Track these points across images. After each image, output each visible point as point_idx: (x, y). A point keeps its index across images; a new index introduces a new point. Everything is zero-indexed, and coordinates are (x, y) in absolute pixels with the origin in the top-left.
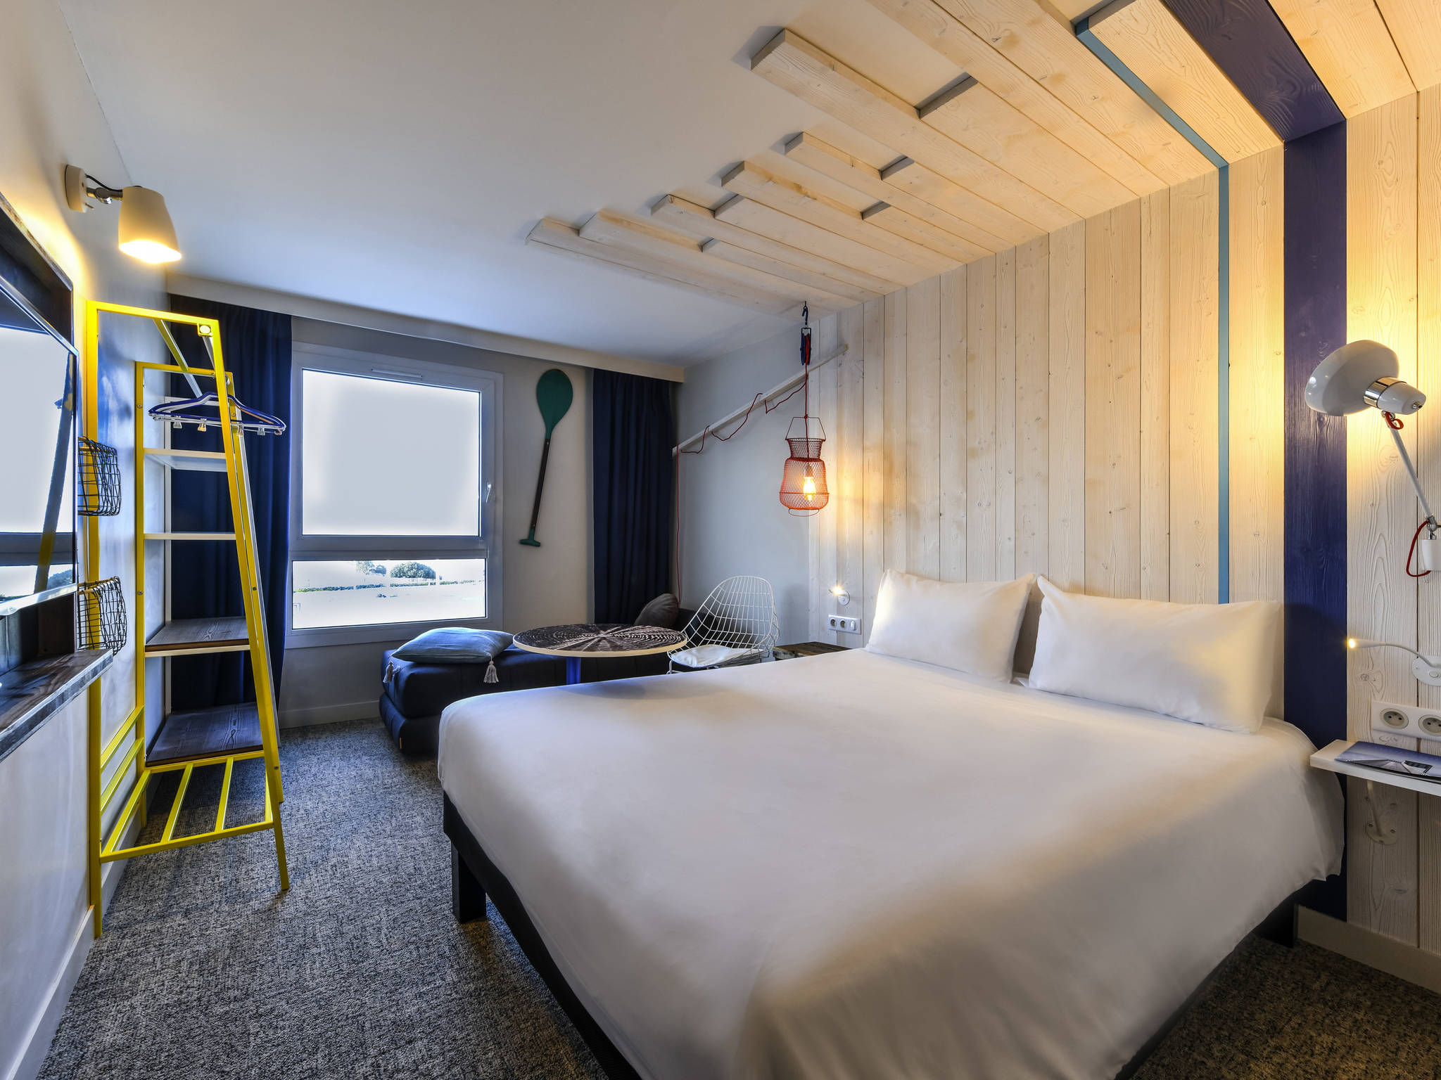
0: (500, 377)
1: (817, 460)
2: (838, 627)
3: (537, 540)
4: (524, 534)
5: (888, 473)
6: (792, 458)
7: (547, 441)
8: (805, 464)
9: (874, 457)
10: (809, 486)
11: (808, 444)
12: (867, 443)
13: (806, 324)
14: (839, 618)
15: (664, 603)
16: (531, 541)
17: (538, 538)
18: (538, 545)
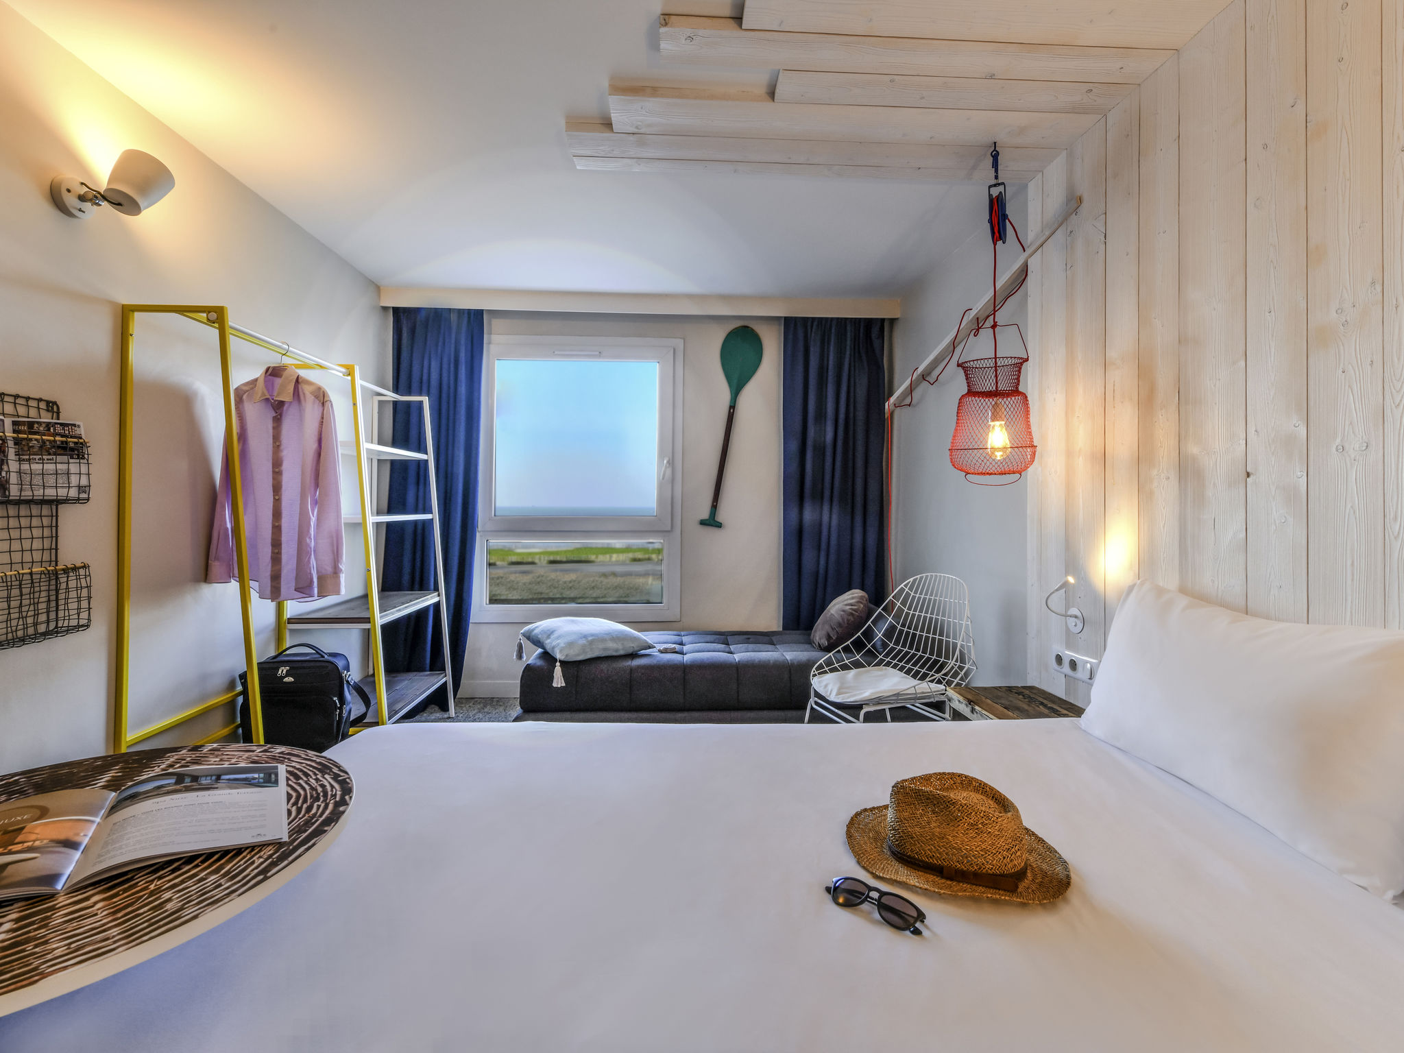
0: (679, 343)
1: (1016, 392)
2: (1066, 668)
3: (718, 521)
4: (705, 514)
5: (1146, 403)
6: (971, 393)
7: (732, 407)
8: (992, 401)
9: (1122, 377)
10: (998, 437)
11: (996, 371)
12: (1112, 354)
13: (996, 177)
14: (1069, 654)
15: (846, 603)
16: (712, 522)
17: (720, 517)
18: (719, 525)
